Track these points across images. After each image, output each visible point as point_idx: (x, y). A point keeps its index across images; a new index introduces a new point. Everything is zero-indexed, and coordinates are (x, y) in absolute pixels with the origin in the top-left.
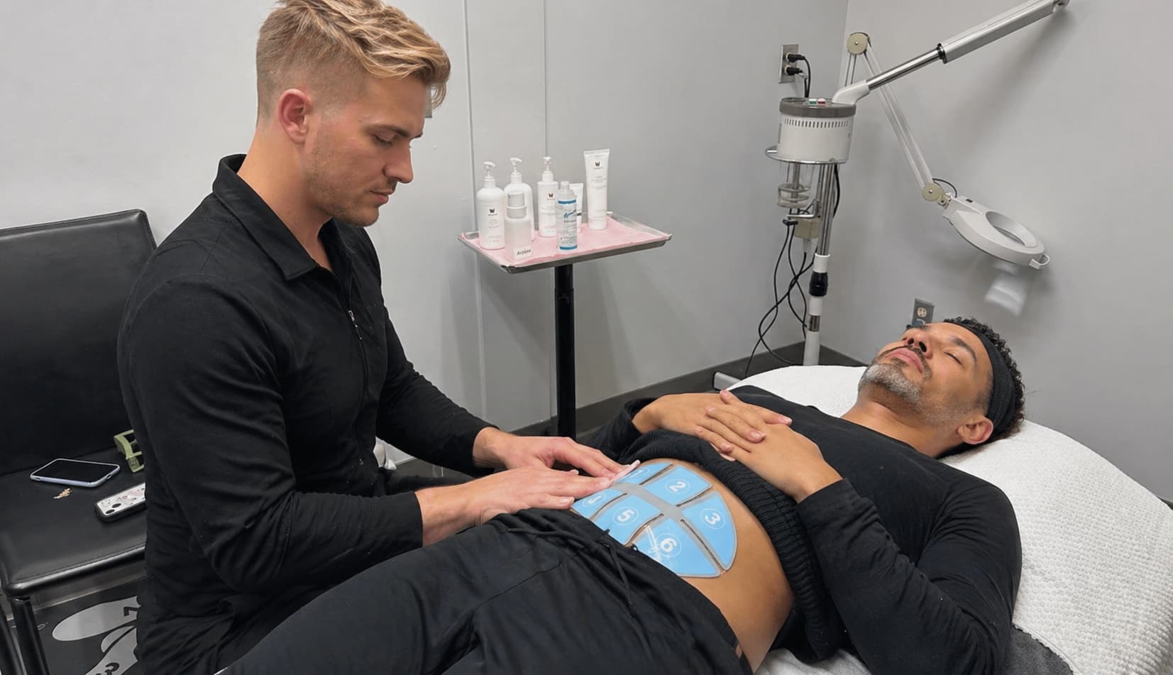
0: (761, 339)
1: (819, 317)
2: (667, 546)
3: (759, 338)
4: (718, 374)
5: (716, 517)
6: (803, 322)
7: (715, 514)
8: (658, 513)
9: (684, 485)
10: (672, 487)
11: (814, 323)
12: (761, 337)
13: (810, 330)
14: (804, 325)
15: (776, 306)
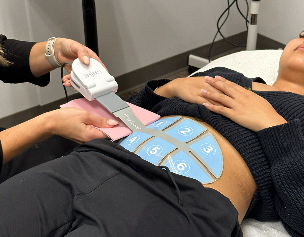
0: (219, 31)
1: (257, 15)
2: (181, 167)
3: (217, 30)
4: (191, 56)
5: (210, 148)
6: (246, 19)
7: (209, 147)
8: (175, 147)
9: (189, 130)
10: (182, 132)
11: (254, 19)
12: (219, 29)
13: (251, 24)
14: (247, 21)
15: (228, 9)
